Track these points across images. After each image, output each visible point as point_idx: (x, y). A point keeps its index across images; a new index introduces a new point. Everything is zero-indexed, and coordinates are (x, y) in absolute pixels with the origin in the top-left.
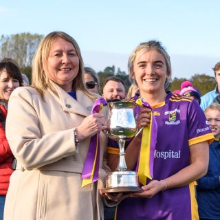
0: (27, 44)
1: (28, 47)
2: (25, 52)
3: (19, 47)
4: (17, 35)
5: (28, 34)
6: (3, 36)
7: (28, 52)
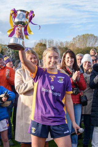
0: (87, 38)
1: (88, 39)
2: (87, 41)
3: (85, 39)
4: (84, 35)
5: (88, 34)
6: (78, 36)
7: (88, 41)
